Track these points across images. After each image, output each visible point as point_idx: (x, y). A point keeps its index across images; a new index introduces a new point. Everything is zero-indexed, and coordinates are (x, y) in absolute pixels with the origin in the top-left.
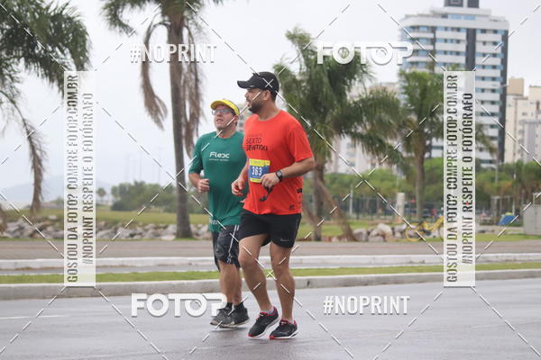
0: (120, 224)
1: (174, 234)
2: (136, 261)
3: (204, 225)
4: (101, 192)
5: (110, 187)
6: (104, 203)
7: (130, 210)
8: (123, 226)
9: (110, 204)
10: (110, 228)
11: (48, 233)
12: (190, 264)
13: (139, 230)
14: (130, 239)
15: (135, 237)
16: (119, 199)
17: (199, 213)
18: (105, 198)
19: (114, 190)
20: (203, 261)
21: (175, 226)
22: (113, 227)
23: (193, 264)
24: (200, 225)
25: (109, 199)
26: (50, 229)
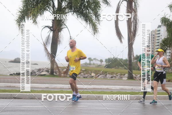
0: (108, 73)
1: (127, 77)
2: (112, 87)
3: (138, 74)
4: (101, 61)
5: (105, 59)
6: (102, 65)
7: (112, 68)
8: (109, 74)
9: (105, 65)
10: (104, 74)
11: (82, 75)
12: (132, 89)
13: (115, 75)
14: (111, 78)
15: (113, 78)
16: (108, 63)
17: (137, 70)
18: (103, 63)
19: (106, 60)
20: (137, 88)
21: (128, 74)
22: (105, 74)
23: (133, 89)
24: (137, 75)
25: (104, 63)
26: (82, 74)
